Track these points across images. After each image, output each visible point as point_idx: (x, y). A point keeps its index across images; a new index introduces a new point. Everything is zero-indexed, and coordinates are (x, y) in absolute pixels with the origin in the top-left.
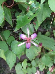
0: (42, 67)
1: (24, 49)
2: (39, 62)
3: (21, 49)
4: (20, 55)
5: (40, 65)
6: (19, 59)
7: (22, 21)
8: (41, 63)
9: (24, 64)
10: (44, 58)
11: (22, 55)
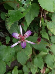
0: (35, 71)
1: (14, 54)
2: (31, 66)
3: (10, 54)
4: (10, 61)
5: (33, 68)
6: (10, 66)
7: (15, 15)
8: (33, 66)
9: (14, 72)
10: (36, 60)
11: (12, 61)
